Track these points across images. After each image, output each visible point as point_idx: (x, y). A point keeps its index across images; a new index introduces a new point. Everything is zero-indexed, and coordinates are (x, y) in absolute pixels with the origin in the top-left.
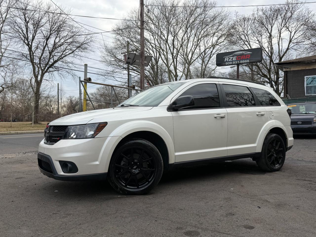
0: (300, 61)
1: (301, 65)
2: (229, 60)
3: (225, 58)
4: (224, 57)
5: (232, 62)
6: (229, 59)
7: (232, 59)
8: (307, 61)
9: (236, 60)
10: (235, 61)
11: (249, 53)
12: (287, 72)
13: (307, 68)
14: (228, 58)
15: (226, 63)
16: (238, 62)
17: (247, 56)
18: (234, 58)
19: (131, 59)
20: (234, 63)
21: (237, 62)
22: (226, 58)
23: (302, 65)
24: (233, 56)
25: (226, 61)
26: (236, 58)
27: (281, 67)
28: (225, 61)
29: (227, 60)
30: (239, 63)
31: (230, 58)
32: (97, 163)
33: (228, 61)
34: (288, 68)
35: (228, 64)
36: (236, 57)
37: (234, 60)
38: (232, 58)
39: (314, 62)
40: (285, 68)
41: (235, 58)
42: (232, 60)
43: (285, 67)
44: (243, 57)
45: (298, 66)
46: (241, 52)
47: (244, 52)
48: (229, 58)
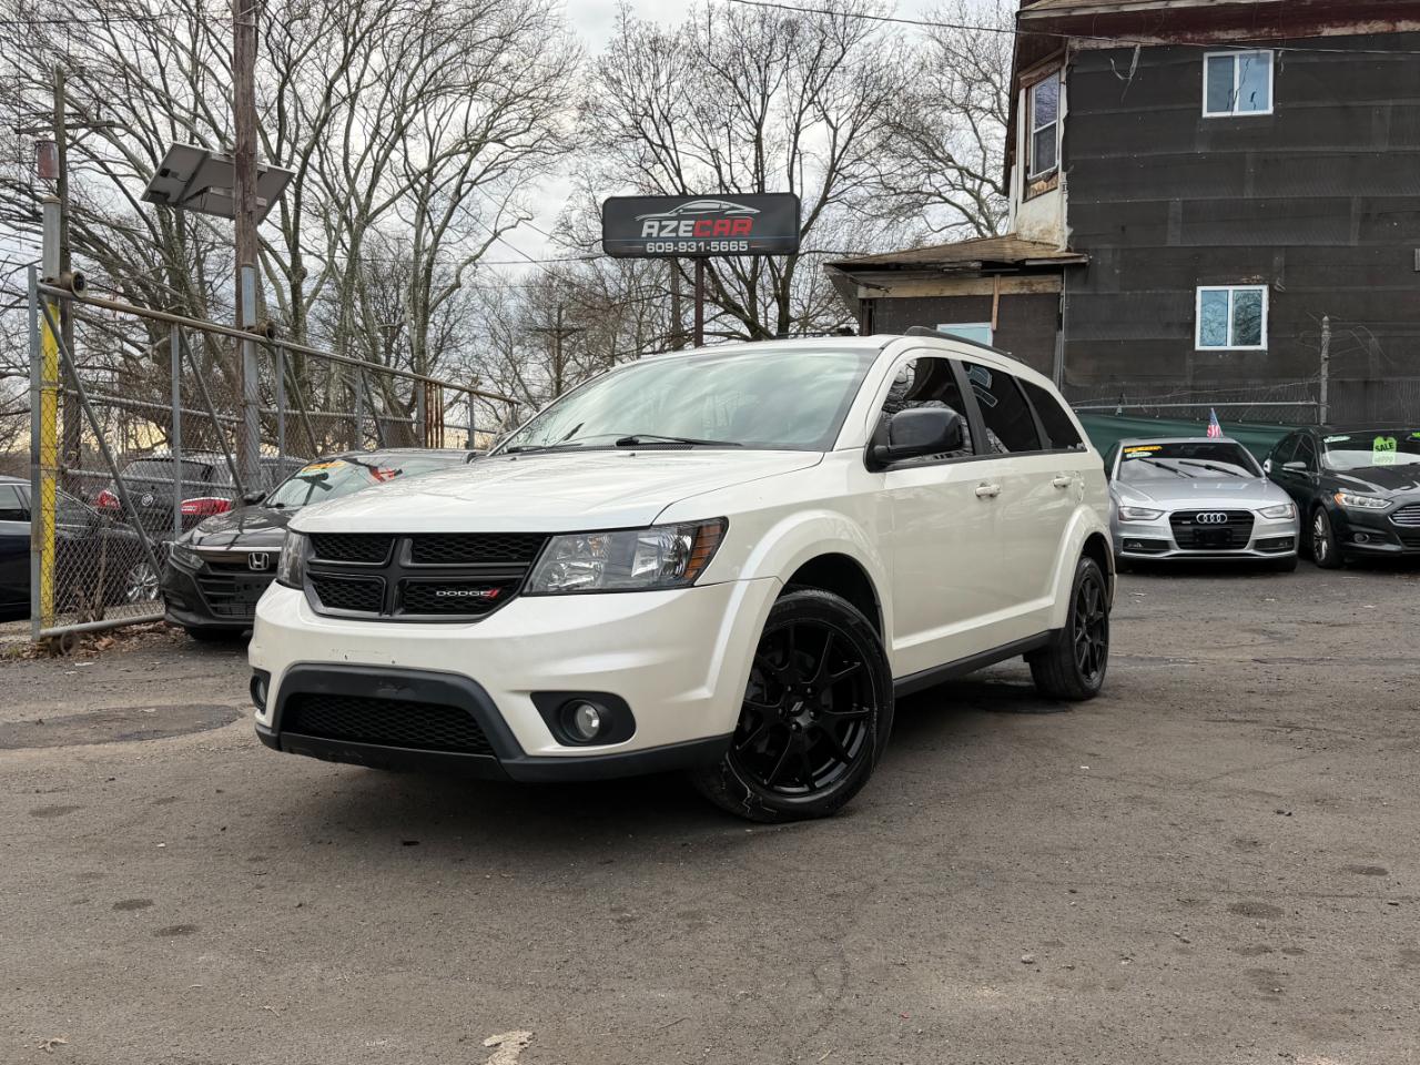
0: (923, 260)
1: (926, 277)
2: (663, 234)
3: (643, 220)
4: (639, 218)
5: (676, 245)
6: (662, 228)
7: (676, 230)
8: (950, 263)
9: (690, 234)
10: (686, 240)
11: (747, 209)
12: (870, 304)
13: (948, 293)
14: (656, 224)
15: (648, 247)
16: (702, 244)
17: (740, 225)
18: (682, 228)
19: (175, 175)
20: (683, 247)
21: (697, 246)
22: (647, 224)
23: (929, 279)
24: (679, 218)
25: (650, 235)
26: (690, 228)
27: (852, 279)
28: (644, 235)
29: (650, 231)
30: (703, 250)
31: (664, 223)
32: (704, 693)
33: (659, 239)
34: (878, 288)
35: (658, 251)
36: (692, 222)
37: (681, 234)
38: (675, 223)
39: (974, 270)
40: (868, 286)
41: (686, 226)
42: (674, 235)
43: (866, 280)
44: (724, 225)
45: (914, 283)
46: (714, 205)
47: (726, 205)
48: (660, 221)
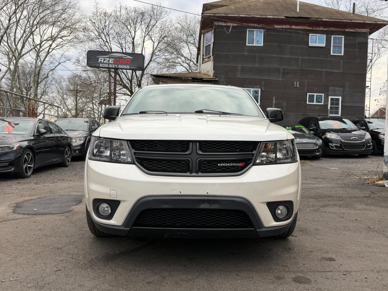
0: (177, 76)
1: (178, 81)
2: (105, 62)
3: (99, 58)
4: (98, 57)
5: (109, 65)
6: (104, 60)
7: (109, 61)
8: (184, 77)
9: (113, 63)
10: (112, 64)
11: (129, 57)
14: (103, 59)
15: (100, 65)
16: (116, 65)
17: (127, 61)
18: (110, 61)
20: (111, 66)
22: (100, 59)
24: (110, 58)
25: (101, 62)
26: (113, 61)
28: (99, 61)
29: (101, 60)
30: (116, 67)
31: (105, 59)
33: (103, 63)
35: (103, 66)
36: (114, 59)
37: (110, 62)
38: (108, 59)
39: (190, 80)
40: (162, 82)
41: (112, 60)
42: (108, 62)
43: (162, 80)
44: (122, 61)
45: (174, 82)
46: (120, 55)
47: (123, 55)
48: (104, 58)
